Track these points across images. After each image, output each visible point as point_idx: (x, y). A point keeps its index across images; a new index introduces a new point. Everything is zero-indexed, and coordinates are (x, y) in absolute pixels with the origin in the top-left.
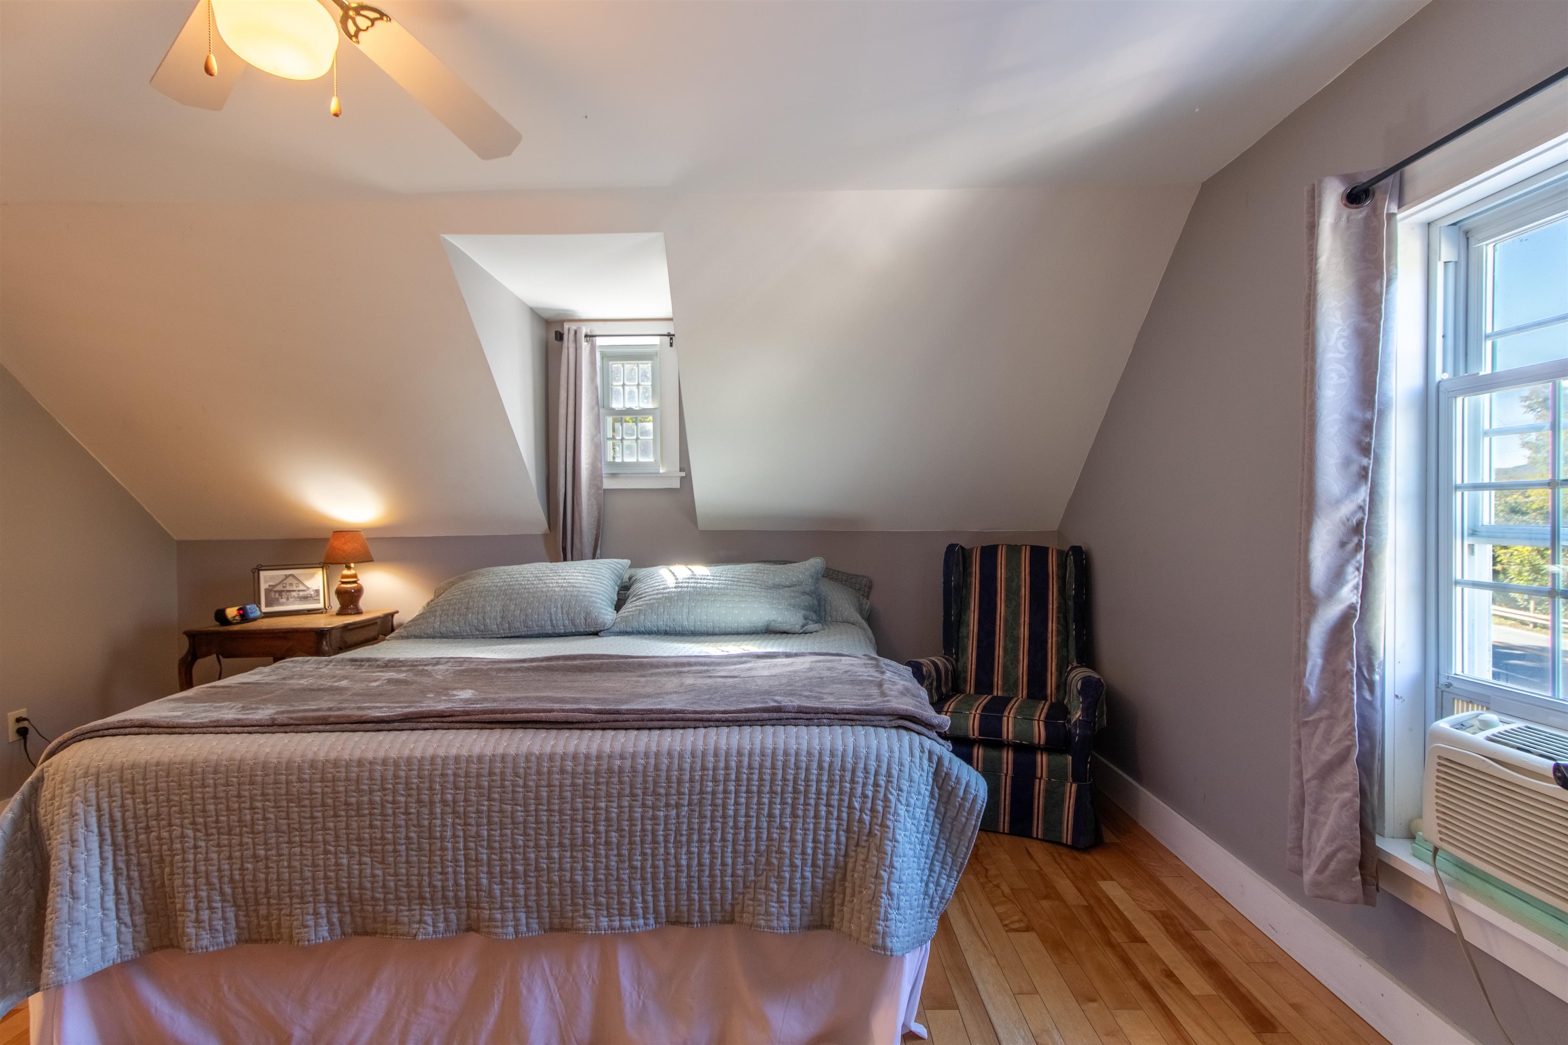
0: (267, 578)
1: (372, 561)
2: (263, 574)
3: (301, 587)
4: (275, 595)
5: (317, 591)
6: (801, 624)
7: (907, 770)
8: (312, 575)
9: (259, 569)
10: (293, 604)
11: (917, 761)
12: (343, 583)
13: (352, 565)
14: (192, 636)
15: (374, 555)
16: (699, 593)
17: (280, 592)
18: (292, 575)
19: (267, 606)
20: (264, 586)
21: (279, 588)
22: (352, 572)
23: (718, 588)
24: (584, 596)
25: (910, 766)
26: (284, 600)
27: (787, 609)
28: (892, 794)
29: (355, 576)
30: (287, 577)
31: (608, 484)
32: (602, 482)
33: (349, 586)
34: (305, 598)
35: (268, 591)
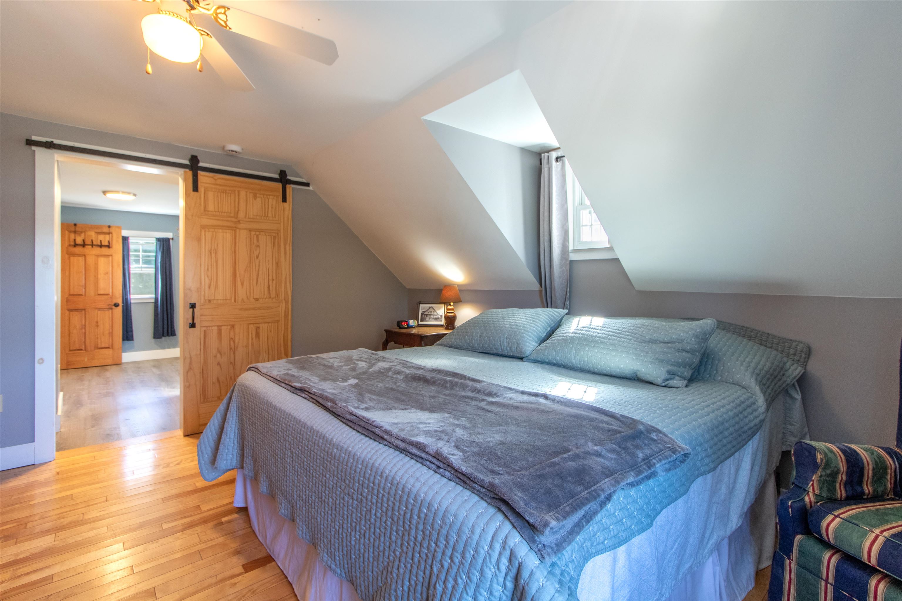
0: (423, 308)
1: (461, 302)
2: (421, 306)
3: (435, 314)
4: (425, 316)
5: (441, 316)
6: (663, 378)
7: (480, 561)
8: (440, 308)
9: (419, 303)
10: (431, 321)
11: (495, 556)
12: (448, 313)
13: (452, 304)
14: (387, 332)
15: (462, 300)
16: (585, 339)
17: (427, 315)
18: (432, 307)
19: (421, 321)
20: (421, 312)
21: (426, 313)
22: (452, 307)
23: (600, 337)
24: (520, 332)
25: (485, 558)
26: (428, 319)
27: (651, 363)
28: (461, 578)
29: (453, 309)
30: (430, 308)
31: (573, 257)
32: (569, 255)
33: (451, 314)
34: (436, 319)
35: (422, 314)
